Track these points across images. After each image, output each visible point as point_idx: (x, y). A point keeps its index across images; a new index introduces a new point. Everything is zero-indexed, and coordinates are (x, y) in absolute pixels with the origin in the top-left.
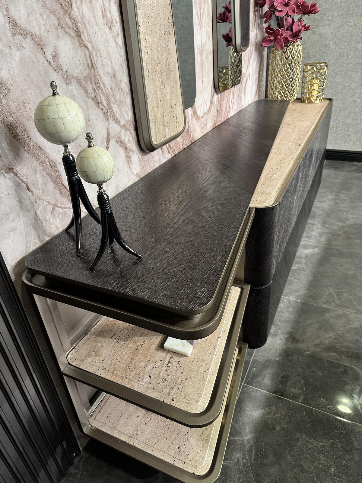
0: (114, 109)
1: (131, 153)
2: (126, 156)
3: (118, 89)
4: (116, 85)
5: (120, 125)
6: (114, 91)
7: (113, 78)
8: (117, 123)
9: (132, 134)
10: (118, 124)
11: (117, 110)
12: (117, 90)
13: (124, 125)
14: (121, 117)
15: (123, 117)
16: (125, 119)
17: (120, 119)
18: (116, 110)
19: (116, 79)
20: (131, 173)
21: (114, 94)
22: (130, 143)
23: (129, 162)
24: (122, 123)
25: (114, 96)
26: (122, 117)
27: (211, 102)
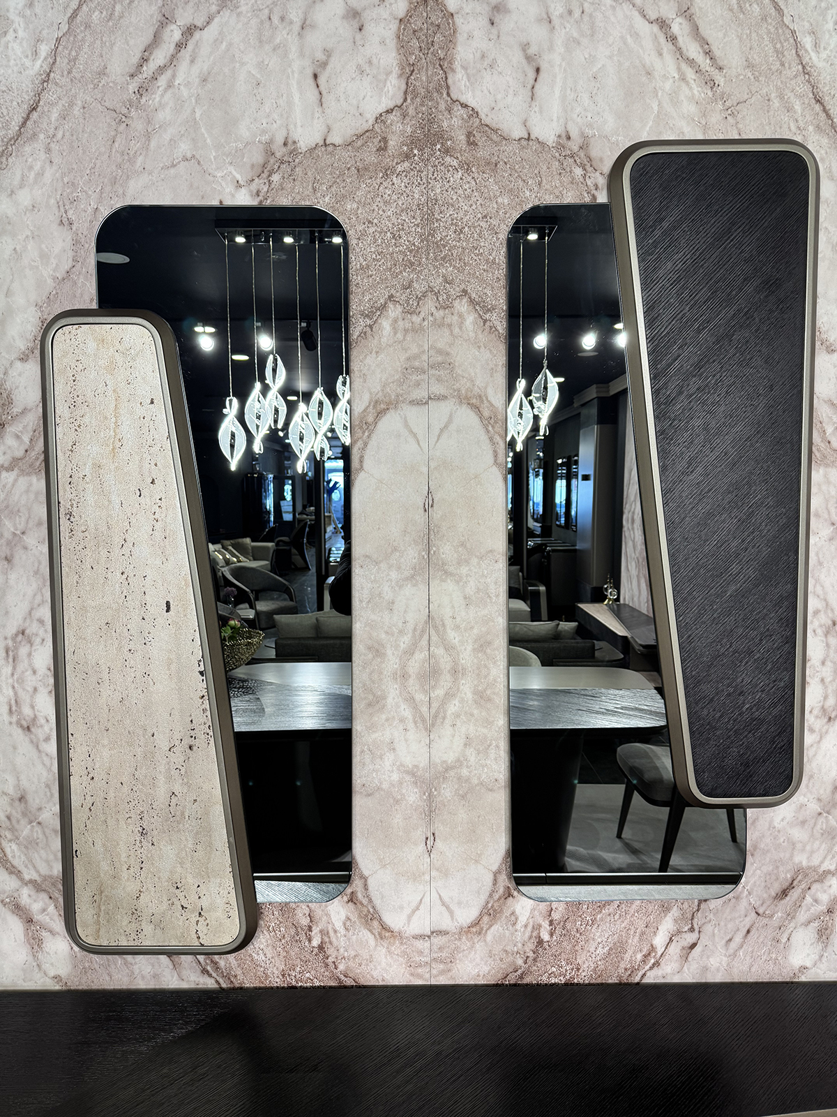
0: (8, 851)
1: (45, 934)
2: (26, 935)
3: (27, 820)
4: (24, 814)
5: (22, 879)
6: (14, 822)
7: (17, 803)
8: (11, 873)
9: (56, 901)
10: (14, 877)
11: (17, 854)
12: (23, 822)
13: (33, 882)
14: (26, 866)
15: (34, 867)
16: (37, 871)
17: (22, 868)
18: (13, 851)
19: (26, 803)
20: (36, 969)
21: (13, 826)
22: (47, 915)
23: (36, 947)
24: (27, 877)
25: (12, 829)
26: (30, 867)
27: (491, 912)
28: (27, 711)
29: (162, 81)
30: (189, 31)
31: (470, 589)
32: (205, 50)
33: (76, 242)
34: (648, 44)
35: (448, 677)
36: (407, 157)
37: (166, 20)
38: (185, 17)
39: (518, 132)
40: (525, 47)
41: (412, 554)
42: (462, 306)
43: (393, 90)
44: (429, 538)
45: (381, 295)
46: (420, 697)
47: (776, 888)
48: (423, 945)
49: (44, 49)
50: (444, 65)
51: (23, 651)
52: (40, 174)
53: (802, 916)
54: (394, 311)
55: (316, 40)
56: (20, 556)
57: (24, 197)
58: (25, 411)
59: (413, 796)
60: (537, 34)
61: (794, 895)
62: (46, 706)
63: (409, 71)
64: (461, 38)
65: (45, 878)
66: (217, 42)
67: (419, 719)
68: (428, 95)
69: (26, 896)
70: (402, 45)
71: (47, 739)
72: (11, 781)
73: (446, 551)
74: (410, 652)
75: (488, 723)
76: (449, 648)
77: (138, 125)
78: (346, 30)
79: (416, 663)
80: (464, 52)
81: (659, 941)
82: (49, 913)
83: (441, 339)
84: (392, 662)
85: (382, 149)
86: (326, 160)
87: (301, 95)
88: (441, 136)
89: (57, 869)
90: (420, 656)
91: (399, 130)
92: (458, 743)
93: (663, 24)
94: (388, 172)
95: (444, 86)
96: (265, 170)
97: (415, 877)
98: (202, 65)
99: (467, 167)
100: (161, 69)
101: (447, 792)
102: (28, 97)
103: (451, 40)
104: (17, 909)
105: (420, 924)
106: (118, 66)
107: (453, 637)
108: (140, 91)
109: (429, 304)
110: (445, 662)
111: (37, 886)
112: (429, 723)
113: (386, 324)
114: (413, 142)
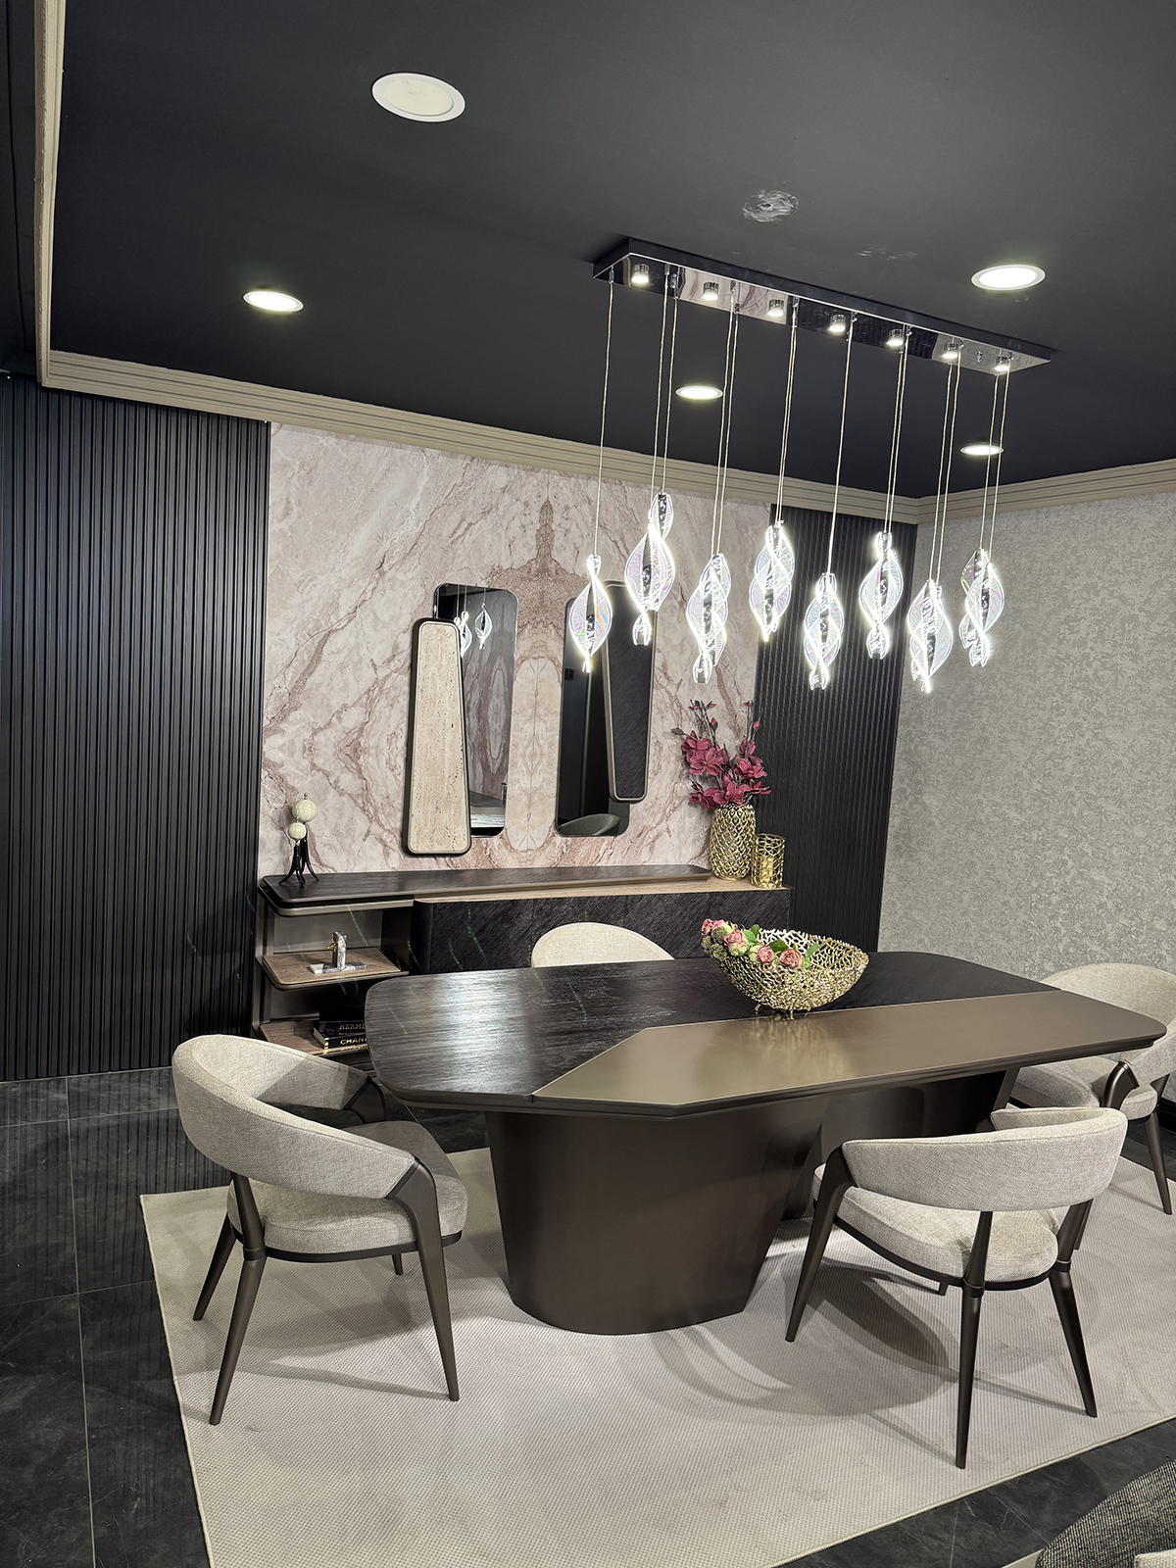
23: (386, 856)
24: (387, 829)
25: (384, 811)
27: (547, 842)
28: (393, 763)
29: (460, 540)
30: (470, 525)
31: (548, 725)
32: (474, 532)
33: (426, 593)
34: (611, 547)
35: (538, 756)
36: (537, 576)
37: (463, 520)
38: (469, 520)
39: (571, 572)
40: (575, 544)
41: (530, 712)
42: (551, 627)
43: (534, 552)
44: (536, 705)
45: (526, 621)
46: (529, 763)
47: (638, 833)
48: (524, 854)
49: (421, 524)
50: (550, 547)
51: (394, 740)
52: (416, 567)
53: (645, 843)
54: (529, 626)
55: (510, 533)
56: (396, 705)
57: (410, 575)
58: (403, 651)
59: (524, 799)
60: (579, 541)
61: (643, 835)
62: (401, 762)
63: (539, 548)
64: (556, 539)
65: (393, 829)
66: (479, 530)
67: (528, 770)
68: (544, 557)
69: (385, 836)
70: (537, 539)
71: (399, 774)
72: (384, 790)
73: (541, 711)
74: (527, 747)
75: (551, 773)
76: (540, 746)
77: (451, 554)
78: (520, 532)
79: (528, 752)
80: (556, 544)
81: (601, 852)
82: (394, 842)
83: (544, 637)
84: (521, 751)
85: (529, 572)
86: (511, 574)
87: (505, 552)
88: (547, 570)
89: (398, 824)
90: (530, 748)
91: (535, 567)
92: (541, 780)
93: (616, 542)
94: (530, 580)
95: (549, 554)
96: (491, 575)
97: (523, 829)
98: (473, 537)
99: (555, 582)
100: (460, 536)
101: (536, 798)
102: (414, 540)
103: (552, 539)
104: (381, 841)
105: (523, 847)
106: (445, 534)
107: (541, 742)
108: (452, 543)
109: (541, 626)
110: (538, 751)
111: (390, 832)
112: (532, 773)
113: (526, 631)
114: (539, 571)
